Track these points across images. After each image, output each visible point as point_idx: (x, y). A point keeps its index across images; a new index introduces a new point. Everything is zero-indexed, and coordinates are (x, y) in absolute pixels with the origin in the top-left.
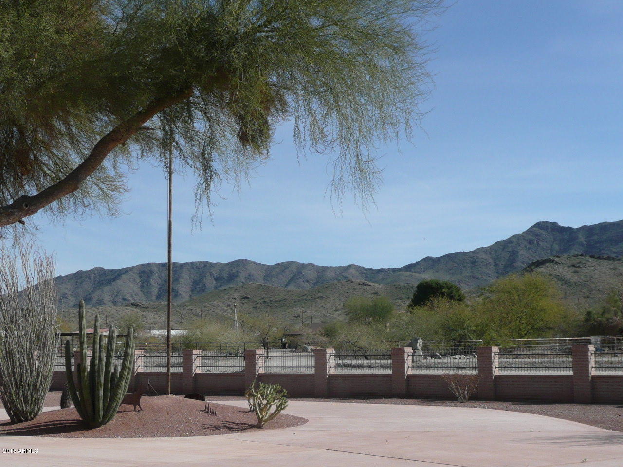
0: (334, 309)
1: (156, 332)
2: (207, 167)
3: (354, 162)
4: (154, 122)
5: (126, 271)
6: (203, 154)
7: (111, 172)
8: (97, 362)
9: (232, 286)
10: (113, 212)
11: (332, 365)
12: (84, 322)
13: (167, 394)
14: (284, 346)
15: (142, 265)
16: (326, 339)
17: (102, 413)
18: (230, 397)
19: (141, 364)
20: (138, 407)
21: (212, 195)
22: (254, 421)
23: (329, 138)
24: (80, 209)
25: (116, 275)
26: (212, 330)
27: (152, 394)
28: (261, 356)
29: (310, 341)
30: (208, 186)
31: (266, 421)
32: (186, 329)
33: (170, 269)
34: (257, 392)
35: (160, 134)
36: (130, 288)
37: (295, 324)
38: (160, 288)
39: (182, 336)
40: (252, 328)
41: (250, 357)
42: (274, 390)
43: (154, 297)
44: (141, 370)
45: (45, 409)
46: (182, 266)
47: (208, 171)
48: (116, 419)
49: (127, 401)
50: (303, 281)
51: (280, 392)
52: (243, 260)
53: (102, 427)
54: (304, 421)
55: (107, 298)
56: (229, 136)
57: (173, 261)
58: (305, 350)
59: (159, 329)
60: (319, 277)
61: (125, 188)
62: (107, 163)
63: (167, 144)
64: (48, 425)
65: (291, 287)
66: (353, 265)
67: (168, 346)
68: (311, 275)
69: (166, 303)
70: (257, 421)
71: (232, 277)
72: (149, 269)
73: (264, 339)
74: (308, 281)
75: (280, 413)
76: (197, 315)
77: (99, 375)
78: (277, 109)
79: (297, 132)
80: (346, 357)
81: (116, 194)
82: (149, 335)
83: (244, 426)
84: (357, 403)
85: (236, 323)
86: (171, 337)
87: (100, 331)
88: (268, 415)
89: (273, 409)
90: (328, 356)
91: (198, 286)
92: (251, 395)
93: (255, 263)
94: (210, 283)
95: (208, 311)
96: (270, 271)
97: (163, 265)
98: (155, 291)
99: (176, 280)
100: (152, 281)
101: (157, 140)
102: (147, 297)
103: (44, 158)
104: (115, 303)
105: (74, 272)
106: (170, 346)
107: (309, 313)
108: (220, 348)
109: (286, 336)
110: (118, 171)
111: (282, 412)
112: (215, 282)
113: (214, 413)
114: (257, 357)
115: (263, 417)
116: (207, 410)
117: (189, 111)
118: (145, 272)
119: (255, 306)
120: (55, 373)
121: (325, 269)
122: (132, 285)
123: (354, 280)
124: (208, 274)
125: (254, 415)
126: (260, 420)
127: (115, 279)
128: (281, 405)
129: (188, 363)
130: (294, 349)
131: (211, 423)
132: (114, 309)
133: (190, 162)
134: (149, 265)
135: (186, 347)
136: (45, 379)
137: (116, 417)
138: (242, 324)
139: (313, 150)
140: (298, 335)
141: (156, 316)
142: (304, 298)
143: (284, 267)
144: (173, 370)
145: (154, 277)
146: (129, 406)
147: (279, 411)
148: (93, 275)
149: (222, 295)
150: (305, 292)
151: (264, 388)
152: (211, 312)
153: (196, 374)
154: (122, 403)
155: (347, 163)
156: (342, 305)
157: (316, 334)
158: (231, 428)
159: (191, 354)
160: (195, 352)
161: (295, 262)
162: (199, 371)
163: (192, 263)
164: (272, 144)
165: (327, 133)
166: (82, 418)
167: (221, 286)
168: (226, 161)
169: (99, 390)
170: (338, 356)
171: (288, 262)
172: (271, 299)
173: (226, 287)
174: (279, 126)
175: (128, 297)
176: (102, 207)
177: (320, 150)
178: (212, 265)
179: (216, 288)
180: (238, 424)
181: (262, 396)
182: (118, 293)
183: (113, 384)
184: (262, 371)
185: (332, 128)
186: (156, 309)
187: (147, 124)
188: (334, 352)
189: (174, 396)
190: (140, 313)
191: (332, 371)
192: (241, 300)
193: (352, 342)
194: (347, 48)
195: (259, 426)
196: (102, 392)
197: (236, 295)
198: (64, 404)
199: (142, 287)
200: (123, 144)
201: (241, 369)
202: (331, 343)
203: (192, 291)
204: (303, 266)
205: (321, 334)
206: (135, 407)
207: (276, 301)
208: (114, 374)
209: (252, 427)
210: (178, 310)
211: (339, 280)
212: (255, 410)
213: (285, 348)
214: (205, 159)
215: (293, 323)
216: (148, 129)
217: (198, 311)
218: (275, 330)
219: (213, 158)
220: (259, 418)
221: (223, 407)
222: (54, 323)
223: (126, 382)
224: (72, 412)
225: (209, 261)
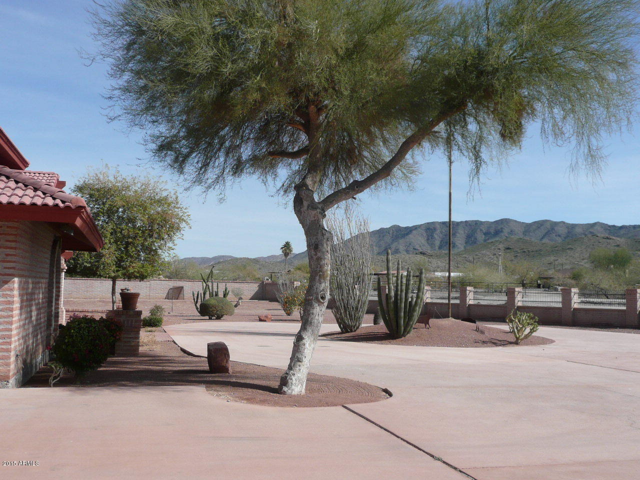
0: (582, 258)
1: (439, 274)
2: (477, 156)
3: (586, 151)
4: (441, 127)
5: (415, 228)
6: (475, 148)
7: (411, 161)
8: (399, 293)
9: (497, 239)
10: (411, 189)
11: (576, 302)
12: (391, 264)
13: (449, 317)
14: (539, 286)
15: (428, 223)
16: (573, 282)
17: (403, 328)
18: (495, 323)
19: (428, 296)
20: (427, 325)
21: (481, 176)
22: (513, 339)
23: (567, 135)
24: (389, 187)
25: (409, 231)
26: (481, 272)
27: (438, 317)
28: (519, 292)
29: (561, 282)
30: (478, 172)
31: (522, 340)
32: (462, 272)
33: (450, 226)
34: (515, 318)
35: (444, 135)
36: (419, 241)
37: (549, 269)
38: (442, 241)
39: (459, 277)
40: (513, 272)
41: (511, 293)
42: (528, 317)
43: (437, 248)
44: (429, 301)
45: (363, 325)
46: (458, 224)
47: (478, 160)
48: (412, 333)
49: (419, 321)
50: (556, 236)
51: (532, 318)
52: (506, 219)
53: (403, 338)
54: (552, 341)
55: (402, 248)
56: (493, 132)
57: (452, 220)
58: (556, 290)
59: (440, 272)
60: (569, 232)
61: (420, 171)
62: (408, 156)
63: (449, 142)
64: (367, 335)
65: (545, 241)
66: (599, 222)
67: (449, 284)
68: (562, 231)
69: (447, 252)
70: (515, 339)
71: (497, 233)
72: (433, 226)
73: (523, 281)
74: (559, 236)
75: (533, 335)
76: (470, 262)
77: (401, 302)
78: (528, 114)
79: (543, 130)
80: (590, 295)
81: (413, 176)
82: (433, 276)
83: (505, 342)
84: (596, 330)
85: (500, 268)
86: (451, 277)
87: (401, 272)
88: (523, 335)
89: (528, 330)
90: (572, 294)
91: (470, 239)
92: (511, 321)
93: (516, 221)
94: (480, 237)
95: (479, 258)
96: (529, 228)
97: (444, 223)
98: (437, 243)
99: (454, 234)
100: (436, 236)
101: (442, 138)
102: (432, 247)
103: (366, 154)
104: (407, 251)
105: (378, 229)
106: (450, 284)
107: (560, 261)
108: (488, 287)
109: (540, 278)
110: (415, 160)
111: (534, 334)
112: (484, 236)
113: (482, 332)
114: (516, 293)
115: (519, 336)
116: (477, 330)
117: (465, 119)
118: (429, 229)
119: (516, 255)
120: (370, 301)
121: (574, 226)
122: (420, 238)
123: (598, 235)
124: (479, 230)
125: (512, 335)
126: (517, 339)
127: (407, 234)
128: (534, 328)
129: (463, 297)
130: (547, 289)
131: (481, 339)
132: (407, 257)
133: (466, 154)
134: (433, 223)
135: (462, 285)
136: (364, 304)
137: (412, 331)
138: (505, 268)
139: (555, 144)
140: (550, 278)
141: (439, 262)
142: (556, 249)
143: (540, 224)
144: (452, 302)
145: (436, 232)
146: (421, 324)
147: (532, 333)
148: (391, 231)
149: (490, 246)
150: (557, 245)
151: (521, 315)
152: (480, 259)
153: (470, 305)
154: (417, 322)
155: (581, 152)
156: (588, 255)
157: (565, 278)
158: (496, 343)
159: (466, 290)
160: (469, 288)
161: (549, 221)
162: (471, 302)
163: (466, 222)
164: (524, 139)
165: (565, 131)
166: (389, 331)
167: (488, 239)
168: (492, 152)
169: (401, 312)
170: (582, 294)
171: (543, 220)
172: (529, 250)
173: (493, 240)
174: (530, 125)
175: (417, 247)
176: (404, 185)
177: (559, 144)
178: (482, 223)
179: (485, 241)
180: (500, 341)
181: (519, 321)
182: (410, 244)
183: (411, 309)
184: (520, 304)
185: (569, 128)
186: (438, 257)
187: (436, 129)
188: (578, 291)
189: (453, 319)
190: (426, 259)
191: (576, 306)
192: (504, 250)
193: (595, 284)
194: (582, 65)
195: (516, 343)
196: (402, 314)
197: (501, 246)
198: (376, 322)
199: (428, 239)
200: (420, 144)
201: (504, 303)
202: (576, 286)
203: (466, 243)
204: (556, 224)
205: (570, 278)
206: (426, 326)
207: (533, 251)
208: (410, 302)
209: (511, 343)
210: (455, 257)
211: (586, 235)
212: (514, 331)
213: (540, 288)
214: (476, 151)
215: (546, 268)
216: (436, 132)
217: (471, 258)
218: (532, 274)
219: (482, 150)
220: (516, 338)
221: (490, 329)
222: (369, 265)
223: (419, 308)
224: (382, 327)
225: (480, 220)
